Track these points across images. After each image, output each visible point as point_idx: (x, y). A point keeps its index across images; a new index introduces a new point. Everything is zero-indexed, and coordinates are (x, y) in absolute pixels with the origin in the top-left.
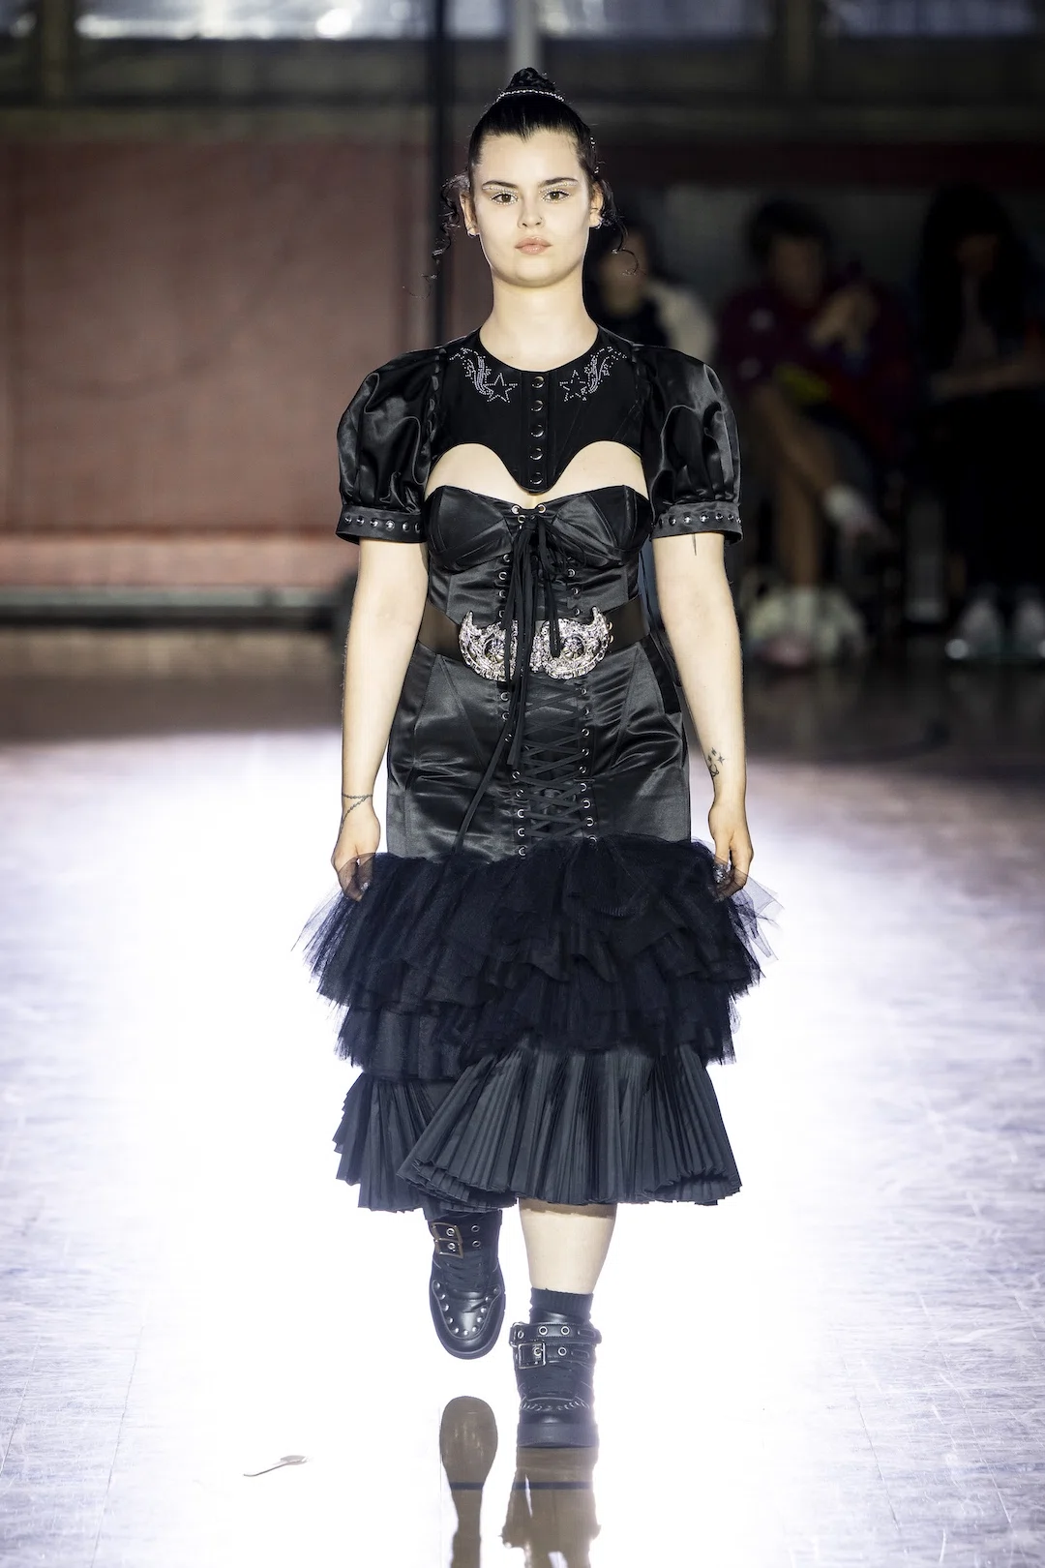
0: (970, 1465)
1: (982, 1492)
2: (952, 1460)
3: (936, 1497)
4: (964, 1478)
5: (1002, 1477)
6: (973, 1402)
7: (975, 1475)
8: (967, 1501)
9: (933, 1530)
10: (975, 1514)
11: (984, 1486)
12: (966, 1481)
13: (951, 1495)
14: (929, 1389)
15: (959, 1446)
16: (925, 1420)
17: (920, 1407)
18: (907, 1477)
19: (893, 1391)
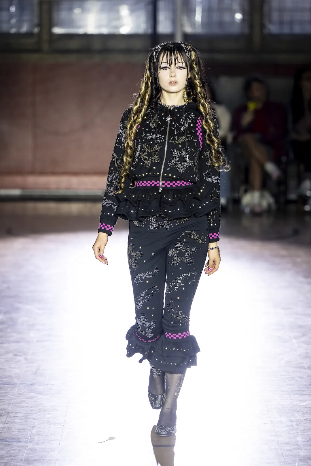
0: (304, 440)
1: (307, 448)
3: (295, 449)
6: (305, 422)
7: (306, 443)
8: (304, 450)
9: (294, 459)
10: (306, 454)
11: (309, 446)
12: (303, 445)
13: (299, 449)
14: (293, 418)
15: (301, 435)
16: (291, 427)
17: (291, 424)
18: (287, 444)
19: (282, 419)
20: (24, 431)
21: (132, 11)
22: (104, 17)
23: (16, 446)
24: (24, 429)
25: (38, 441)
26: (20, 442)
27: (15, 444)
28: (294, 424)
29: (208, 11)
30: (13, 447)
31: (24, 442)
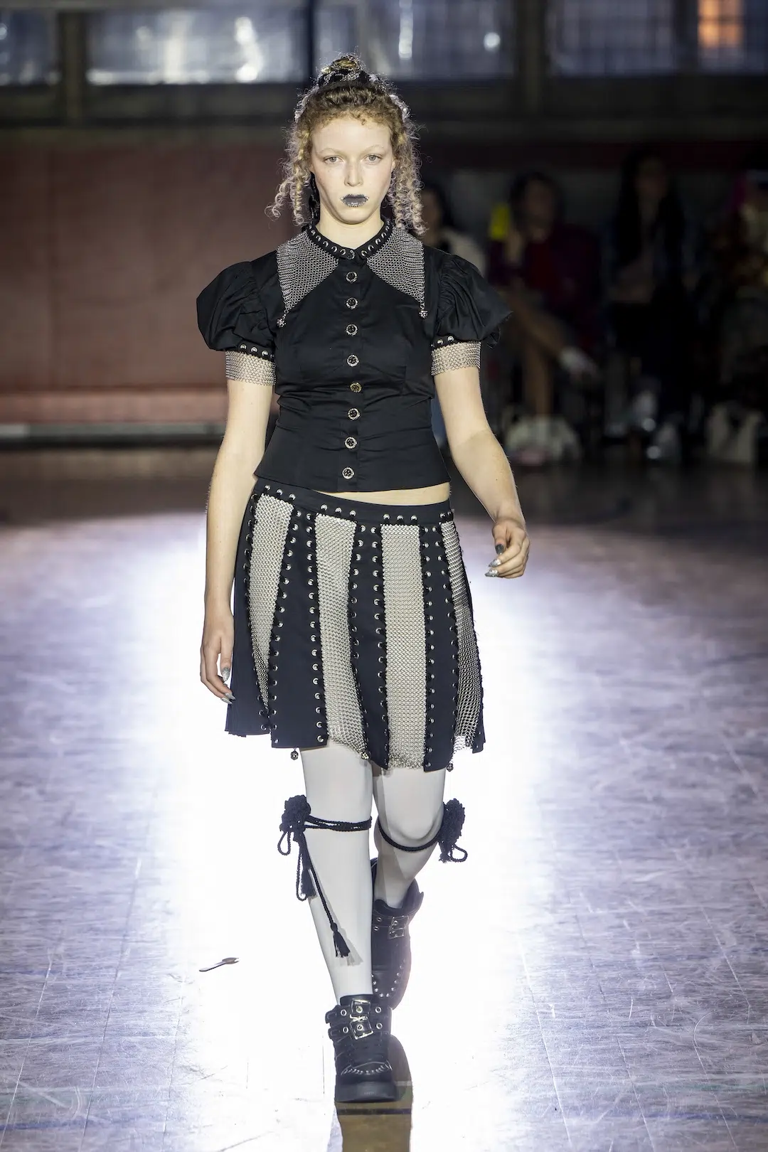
0: (646, 957)
1: (654, 974)
2: (636, 953)
3: (627, 977)
4: (645, 964)
5: (667, 964)
6: (649, 918)
7: (651, 963)
8: (645, 979)
9: (625, 998)
10: (650, 987)
11: (657, 970)
12: (645, 967)
13: (636, 976)
14: (622, 910)
15: (640, 945)
16: (619, 930)
17: (617, 922)
18: (608, 965)
19: (599, 912)
20: (39, 949)
21: (262, 30)
22: (200, 47)
23: (21, 982)
24: (38, 945)
25: (69, 970)
26: (30, 972)
27: (19, 977)
28: (625, 923)
29: (425, 30)
30: (15, 984)
31: (39, 973)
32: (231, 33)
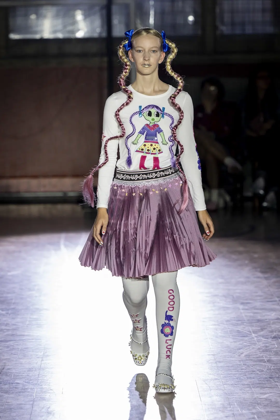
14: (254, 411)
17: (252, 416)
19: (244, 412)
21: (86, 16)
28: (256, 417)
32: (73, 16)
